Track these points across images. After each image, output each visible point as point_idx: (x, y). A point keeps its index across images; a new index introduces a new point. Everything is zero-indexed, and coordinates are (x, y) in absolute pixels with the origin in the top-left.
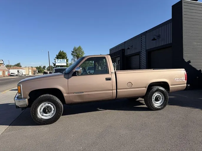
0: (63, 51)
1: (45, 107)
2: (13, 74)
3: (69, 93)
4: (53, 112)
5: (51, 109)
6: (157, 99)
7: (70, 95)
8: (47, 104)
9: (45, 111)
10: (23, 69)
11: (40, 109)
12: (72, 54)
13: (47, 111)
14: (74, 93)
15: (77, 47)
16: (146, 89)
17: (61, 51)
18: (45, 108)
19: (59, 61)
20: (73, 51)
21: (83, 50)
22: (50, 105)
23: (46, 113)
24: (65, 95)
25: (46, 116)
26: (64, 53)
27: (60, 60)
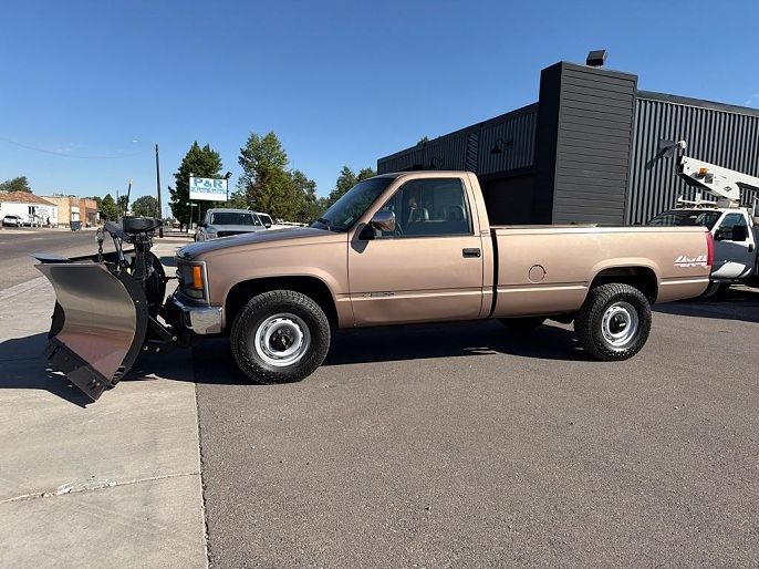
0: (207, 148)
1: (277, 331)
2: (14, 221)
3: (349, 294)
4: (300, 343)
5: (293, 334)
6: (616, 326)
7: (353, 299)
8: (280, 321)
9: (277, 344)
10: (49, 203)
11: (262, 338)
12: (242, 161)
13: (284, 341)
14: (363, 294)
15: (262, 135)
16: (586, 288)
17: (201, 147)
18: (275, 333)
19: (201, 185)
20: (245, 148)
21: (281, 149)
22: (289, 322)
23: (283, 349)
24: (339, 299)
25: (281, 358)
26: (213, 156)
27: (204, 180)
